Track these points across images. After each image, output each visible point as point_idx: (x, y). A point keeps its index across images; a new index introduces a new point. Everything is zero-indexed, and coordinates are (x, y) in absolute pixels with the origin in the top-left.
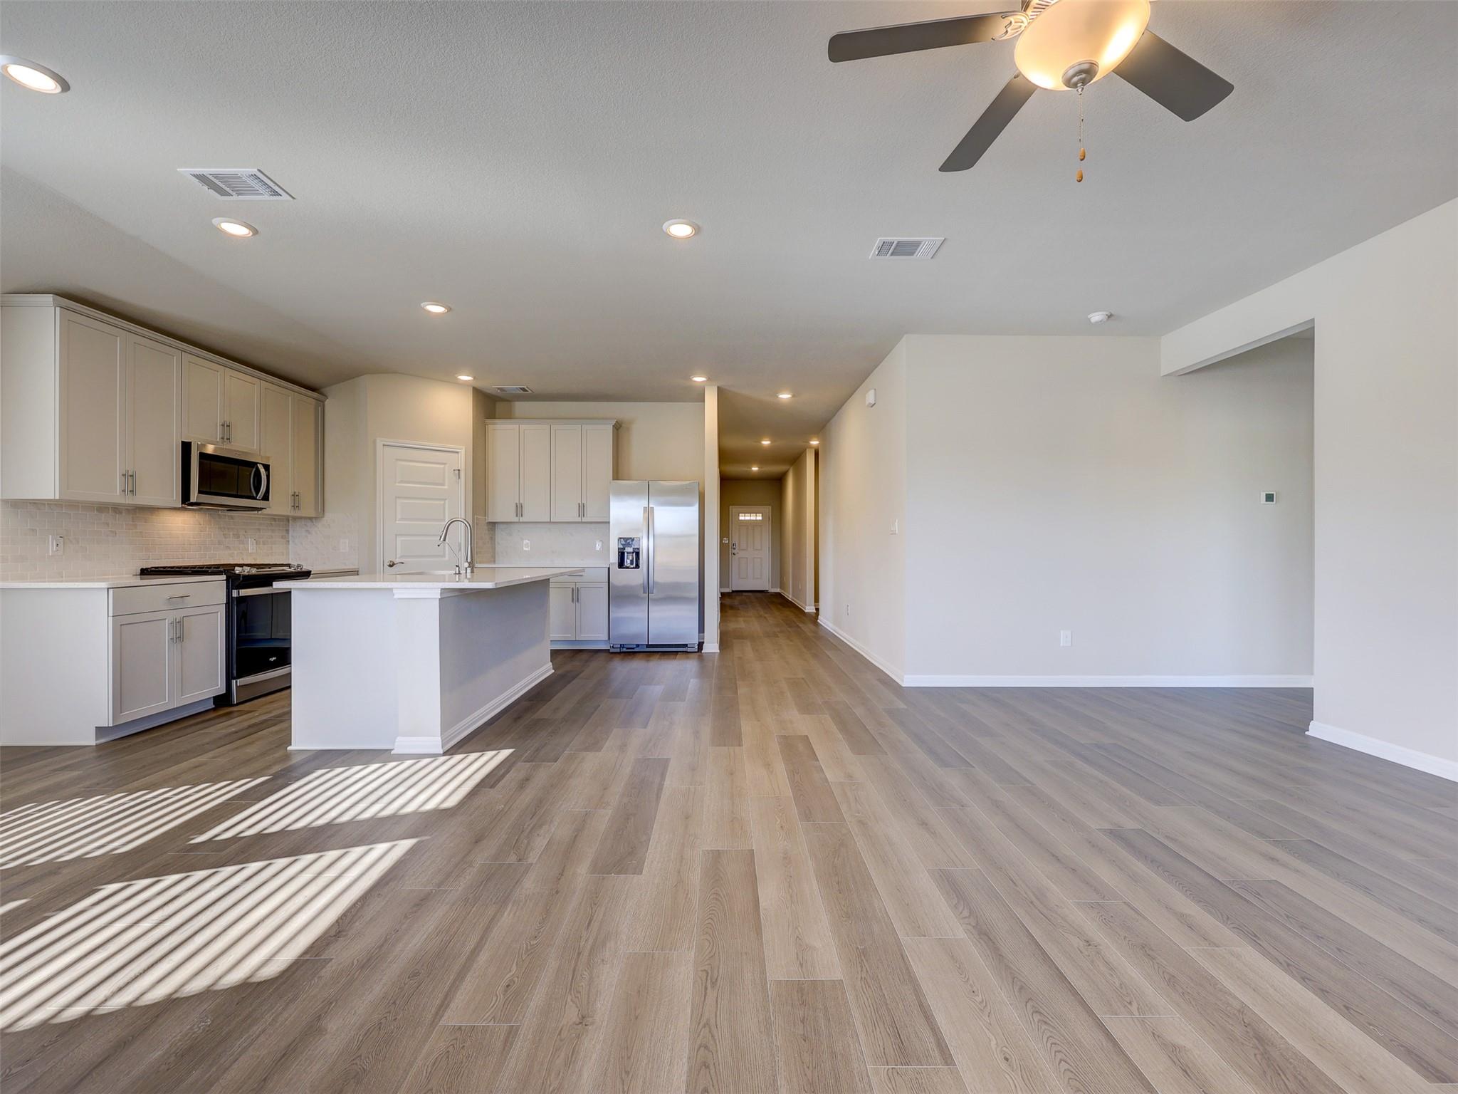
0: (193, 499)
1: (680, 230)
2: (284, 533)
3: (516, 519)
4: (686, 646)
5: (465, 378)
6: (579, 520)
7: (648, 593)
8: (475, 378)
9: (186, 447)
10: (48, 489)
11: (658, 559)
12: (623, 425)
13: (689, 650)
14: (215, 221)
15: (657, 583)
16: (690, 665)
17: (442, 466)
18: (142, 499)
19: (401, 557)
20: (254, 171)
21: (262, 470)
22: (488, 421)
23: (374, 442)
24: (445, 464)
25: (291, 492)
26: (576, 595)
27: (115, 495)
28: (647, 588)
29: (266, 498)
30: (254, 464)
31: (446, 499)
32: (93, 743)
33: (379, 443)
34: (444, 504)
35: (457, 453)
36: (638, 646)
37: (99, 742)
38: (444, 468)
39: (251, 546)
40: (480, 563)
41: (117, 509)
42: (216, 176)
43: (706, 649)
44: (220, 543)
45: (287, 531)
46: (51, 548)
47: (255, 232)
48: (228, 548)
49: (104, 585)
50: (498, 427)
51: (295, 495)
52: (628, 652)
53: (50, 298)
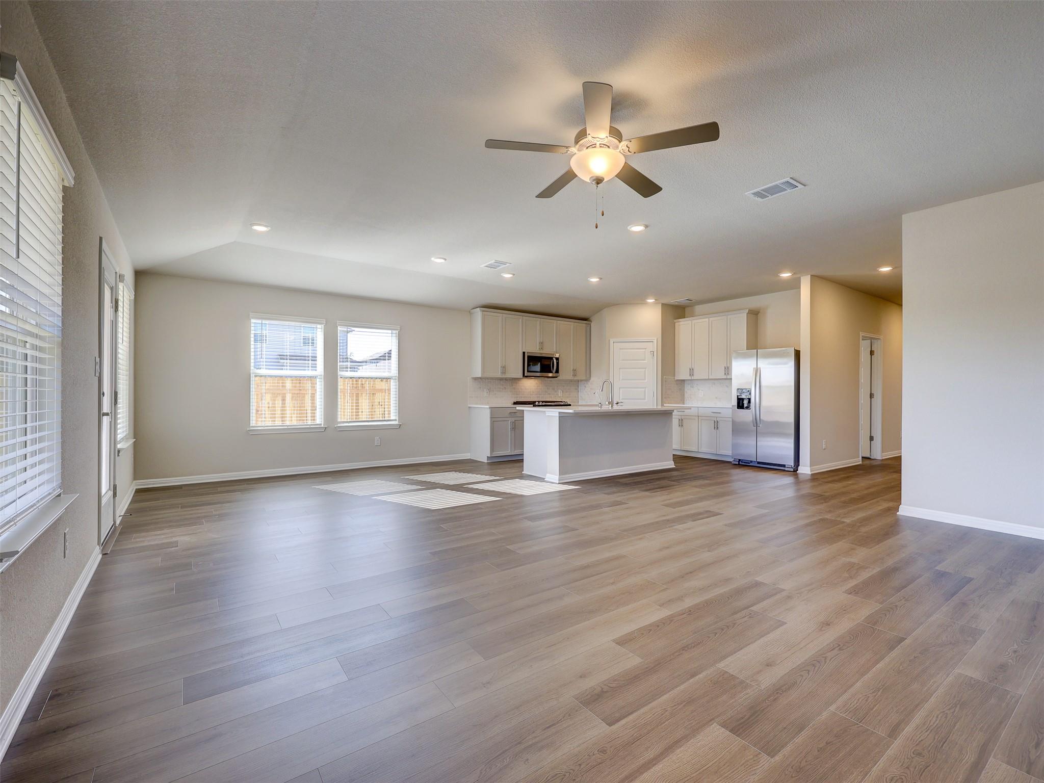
0: (526, 375)
1: (638, 228)
2: (577, 387)
3: (690, 378)
4: (784, 466)
5: (651, 301)
6: (725, 377)
7: (758, 427)
8: (656, 300)
9: (524, 353)
10: (479, 374)
11: (764, 403)
12: (761, 311)
13: (786, 469)
14: (502, 274)
15: (763, 421)
16: (788, 480)
17: (644, 350)
18: (508, 375)
19: (622, 399)
20: (494, 261)
21: (555, 361)
22: (676, 321)
23: (609, 340)
24: (645, 349)
25: (572, 369)
26: (716, 425)
27: (499, 375)
28: (756, 422)
29: (557, 371)
30: (552, 358)
31: (645, 368)
32: (486, 462)
33: (611, 342)
34: (645, 371)
35: (653, 342)
36: (751, 462)
37: (489, 461)
38: (645, 351)
39: (560, 393)
40: (667, 404)
41: (501, 379)
42: (489, 265)
43: (801, 470)
44: (546, 392)
45: (578, 386)
46: (485, 393)
47: (514, 275)
48: (549, 394)
49: (488, 407)
50: (681, 323)
51: (574, 370)
52: (743, 464)
53: (478, 309)
